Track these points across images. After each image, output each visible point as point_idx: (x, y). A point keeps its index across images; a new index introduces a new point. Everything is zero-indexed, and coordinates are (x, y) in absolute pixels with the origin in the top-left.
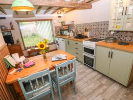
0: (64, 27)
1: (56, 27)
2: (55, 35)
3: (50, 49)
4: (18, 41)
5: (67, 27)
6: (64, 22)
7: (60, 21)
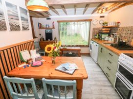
0: (104, 29)
1: (94, 29)
2: (91, 37)
3: (81, 52)
4: (55, 39)
5: (110, 29)
6: (107, 23)
7: (102, 22)
